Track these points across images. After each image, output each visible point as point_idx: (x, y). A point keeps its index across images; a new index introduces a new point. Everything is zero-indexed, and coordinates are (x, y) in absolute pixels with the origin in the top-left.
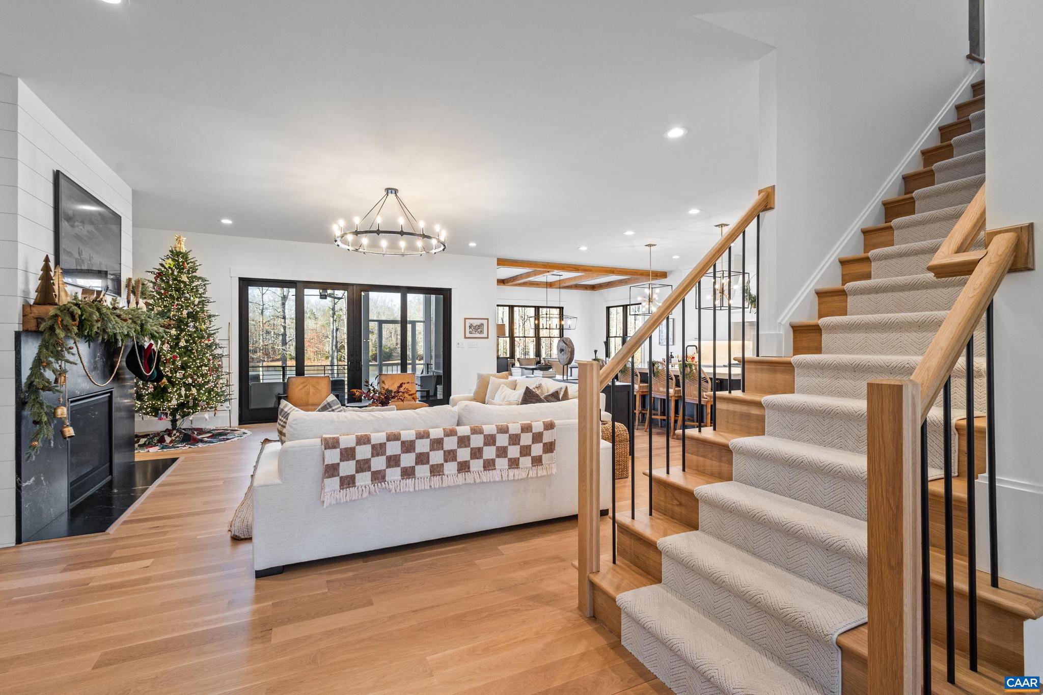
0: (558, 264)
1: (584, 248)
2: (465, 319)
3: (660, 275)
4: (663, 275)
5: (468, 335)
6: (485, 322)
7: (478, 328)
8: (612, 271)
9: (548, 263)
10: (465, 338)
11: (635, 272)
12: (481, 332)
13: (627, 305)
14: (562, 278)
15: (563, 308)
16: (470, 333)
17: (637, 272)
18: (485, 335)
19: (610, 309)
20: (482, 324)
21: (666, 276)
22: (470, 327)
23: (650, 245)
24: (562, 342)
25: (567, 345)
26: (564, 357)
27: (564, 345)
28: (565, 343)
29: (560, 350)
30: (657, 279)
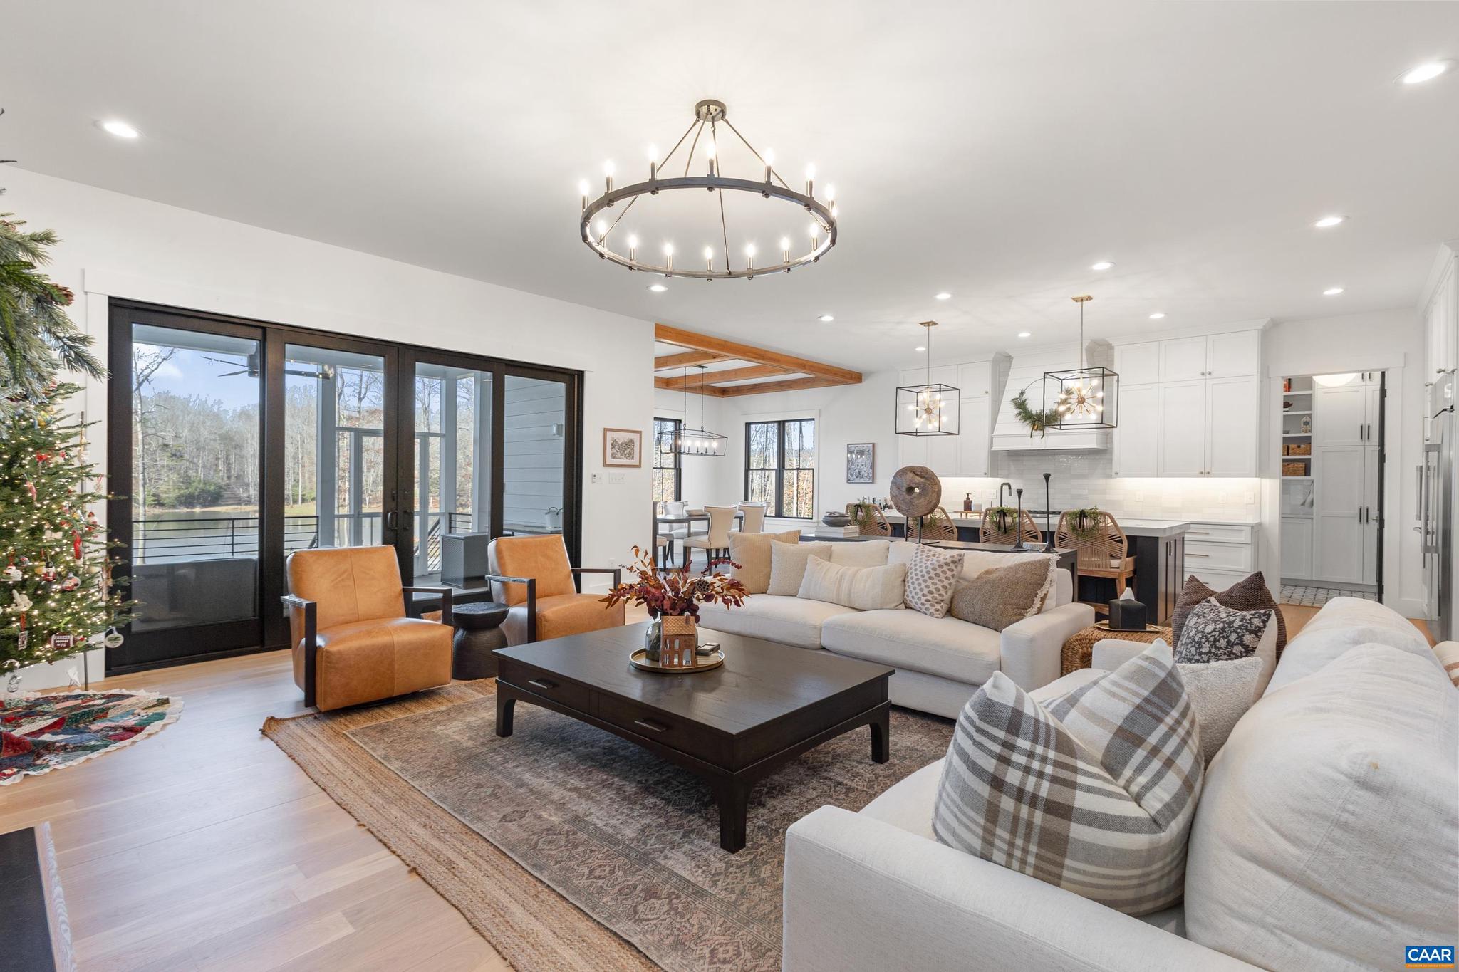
0: (739, 345)
1: (827, 318)
2: (606, 430)
3: (855, 378)
4: (858, 378)
5: (610, 460)
6: (635, 437)
7: (626, 449)
8: (802, 364)
9: (725, 341)
10: (605, 465)
12: (631, 456)
13: (784, 422)
14: (705, 371)
15: (680, 421)
16: (614, 456)
17: (831, 370)
18: (635, 461)
19: (752, 426)
20: (632, 441)
21: (861, 379)
22: (613, 446)
23: (928, 324)
24: (911, 475)
25: (926, 479)
26: (920, 501)
27: (917, 479)
28: (921, 477)
29: (904, 489)
30: (847, 383)
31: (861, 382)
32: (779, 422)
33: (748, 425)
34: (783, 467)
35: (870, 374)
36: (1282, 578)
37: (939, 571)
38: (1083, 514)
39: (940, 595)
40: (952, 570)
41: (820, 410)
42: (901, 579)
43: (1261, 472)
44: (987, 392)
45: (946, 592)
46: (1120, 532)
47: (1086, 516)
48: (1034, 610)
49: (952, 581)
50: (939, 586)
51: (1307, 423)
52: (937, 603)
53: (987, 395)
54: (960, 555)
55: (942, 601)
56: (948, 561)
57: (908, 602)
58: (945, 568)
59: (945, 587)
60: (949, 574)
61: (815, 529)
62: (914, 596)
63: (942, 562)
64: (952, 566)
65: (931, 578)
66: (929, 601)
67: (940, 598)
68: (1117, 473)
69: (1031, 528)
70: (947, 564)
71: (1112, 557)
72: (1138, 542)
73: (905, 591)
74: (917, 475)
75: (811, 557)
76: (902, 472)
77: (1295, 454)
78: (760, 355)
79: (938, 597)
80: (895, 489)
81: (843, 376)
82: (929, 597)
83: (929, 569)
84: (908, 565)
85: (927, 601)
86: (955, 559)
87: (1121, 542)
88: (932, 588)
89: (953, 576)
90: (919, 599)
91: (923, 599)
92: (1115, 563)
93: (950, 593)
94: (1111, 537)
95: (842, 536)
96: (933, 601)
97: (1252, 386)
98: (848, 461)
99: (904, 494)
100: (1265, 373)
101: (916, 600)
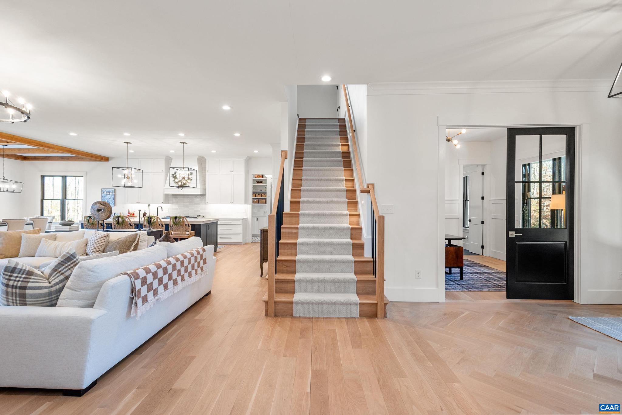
3: (104, 159)
4: (106, 159)
9: (14, 136)
11: (87, 155)
13: (66, 176)
17: (89, 155)
19: (45, 177)
21: (108, 160)
23: (128, 143)
24: (99, 204)
25: (105, 206)
26: (103, 214)
27: (102, 206)
28: (103, 205)
29: (96, 210)
30: (100, 161)
31: (108, 161)
32: (63, 176)
33: (43, 177)
34: (65, 198)
35: (112, 158)
36: (253, 235)
37: (99, 240)
38: (176, 217)
39: (99, 249)
40: (104, 239)
41: (86, 172)
42: (85, 244)
43: (246, 202)
44: (163, 171)
45: (101, 248)
46: (188, 223)
47: (177, 218)
48: (131, 250)
49: (104, 243)
50: (98, 245)
51: (266, 188)
52: (97, 252)
53: (163, 172)
54: (107, 234)
55: (100, 251)
56: (103, 236)
57: (87, 253)
58: (101, 239)
59: (101, 246)
60: (103, 241)
61: (55, 228)
62: (89, 250)
63: (100, 236)
64: (104, 238)
65: (95, 243)
66: (94, 251)
67: (99, 250)
68: (207, 203)
69: (161, 223)
70: (102, 237)
71: (187, 231)
72: (196, 226)
73: (86, 249)
74: (102, 204)
75: (43, 239)
76: (95, 203)
77: (263, 197)
78: (40, 144)
79: (98, 249)
80: (93, 211)
81: (96, 158)
82: (94, 250)
83: (95, 240)
84: (88, 240)
85: (93, 251)
86: (105, 235)
87: (189, 226)
88: (95, 247)
89: (104, 241)
90: (90, 251)
91: (92, 251)
92: (187, 233)
93: (103, 248)
94: (186, 225)
95: (68, 230)
96: (96, 251)
97: (243, 176)
98: (102, 196)
99: (96, 212)
100: (247, 172)
101: (89, 251)
